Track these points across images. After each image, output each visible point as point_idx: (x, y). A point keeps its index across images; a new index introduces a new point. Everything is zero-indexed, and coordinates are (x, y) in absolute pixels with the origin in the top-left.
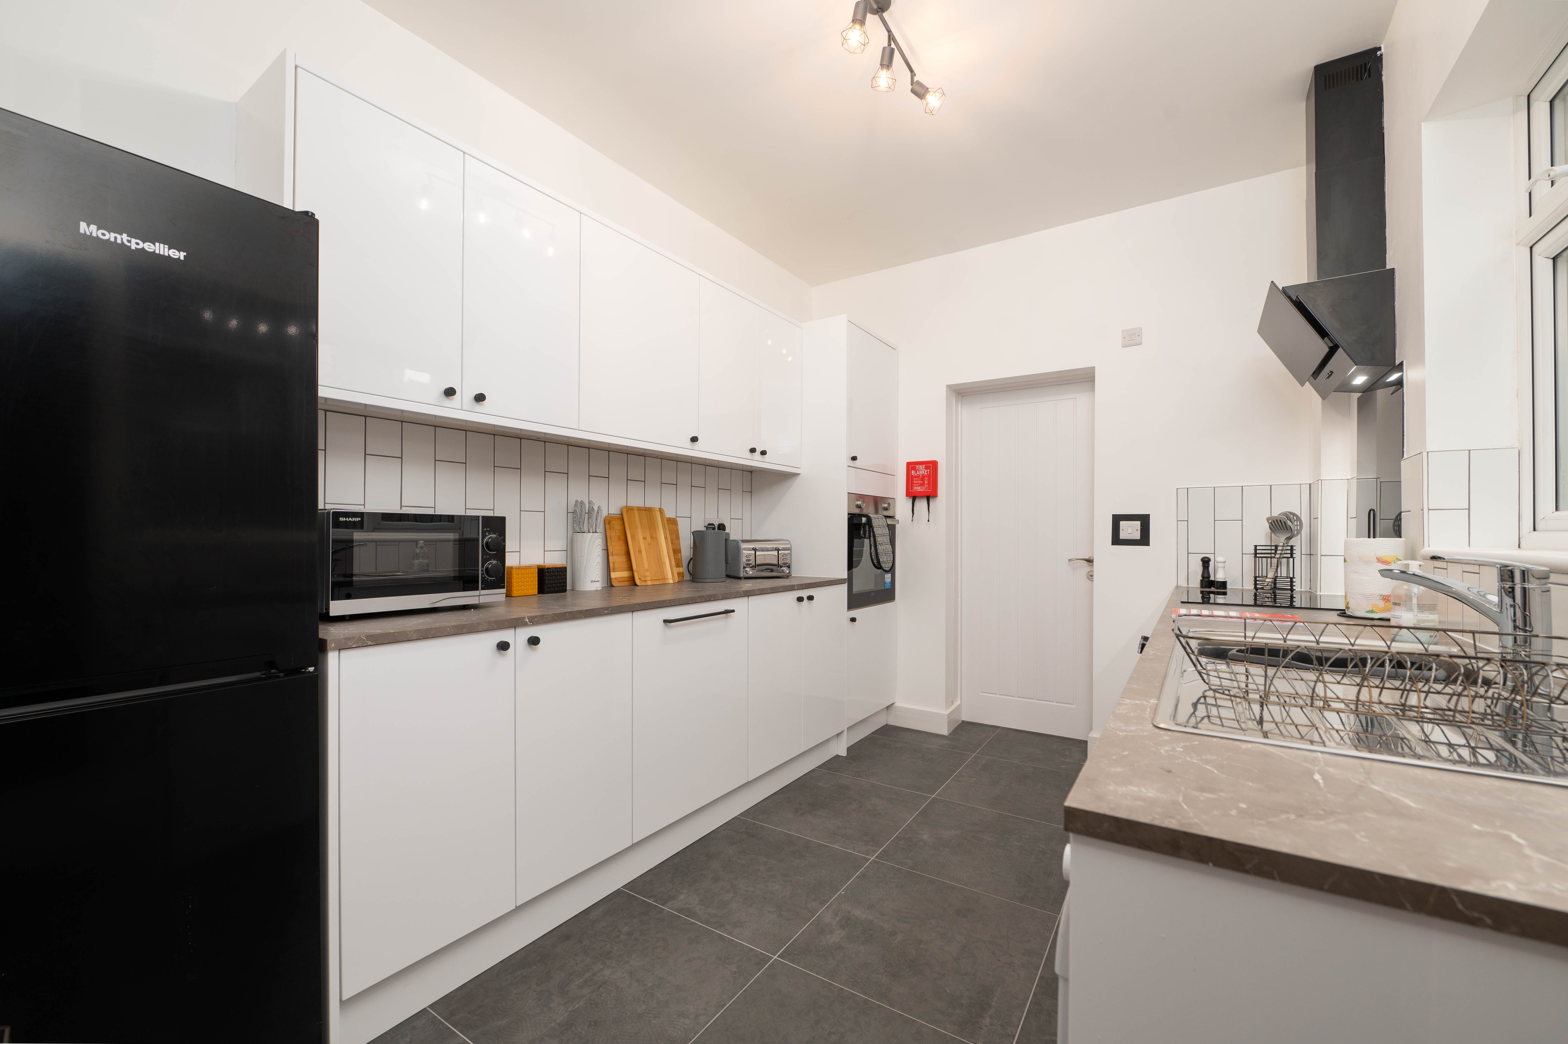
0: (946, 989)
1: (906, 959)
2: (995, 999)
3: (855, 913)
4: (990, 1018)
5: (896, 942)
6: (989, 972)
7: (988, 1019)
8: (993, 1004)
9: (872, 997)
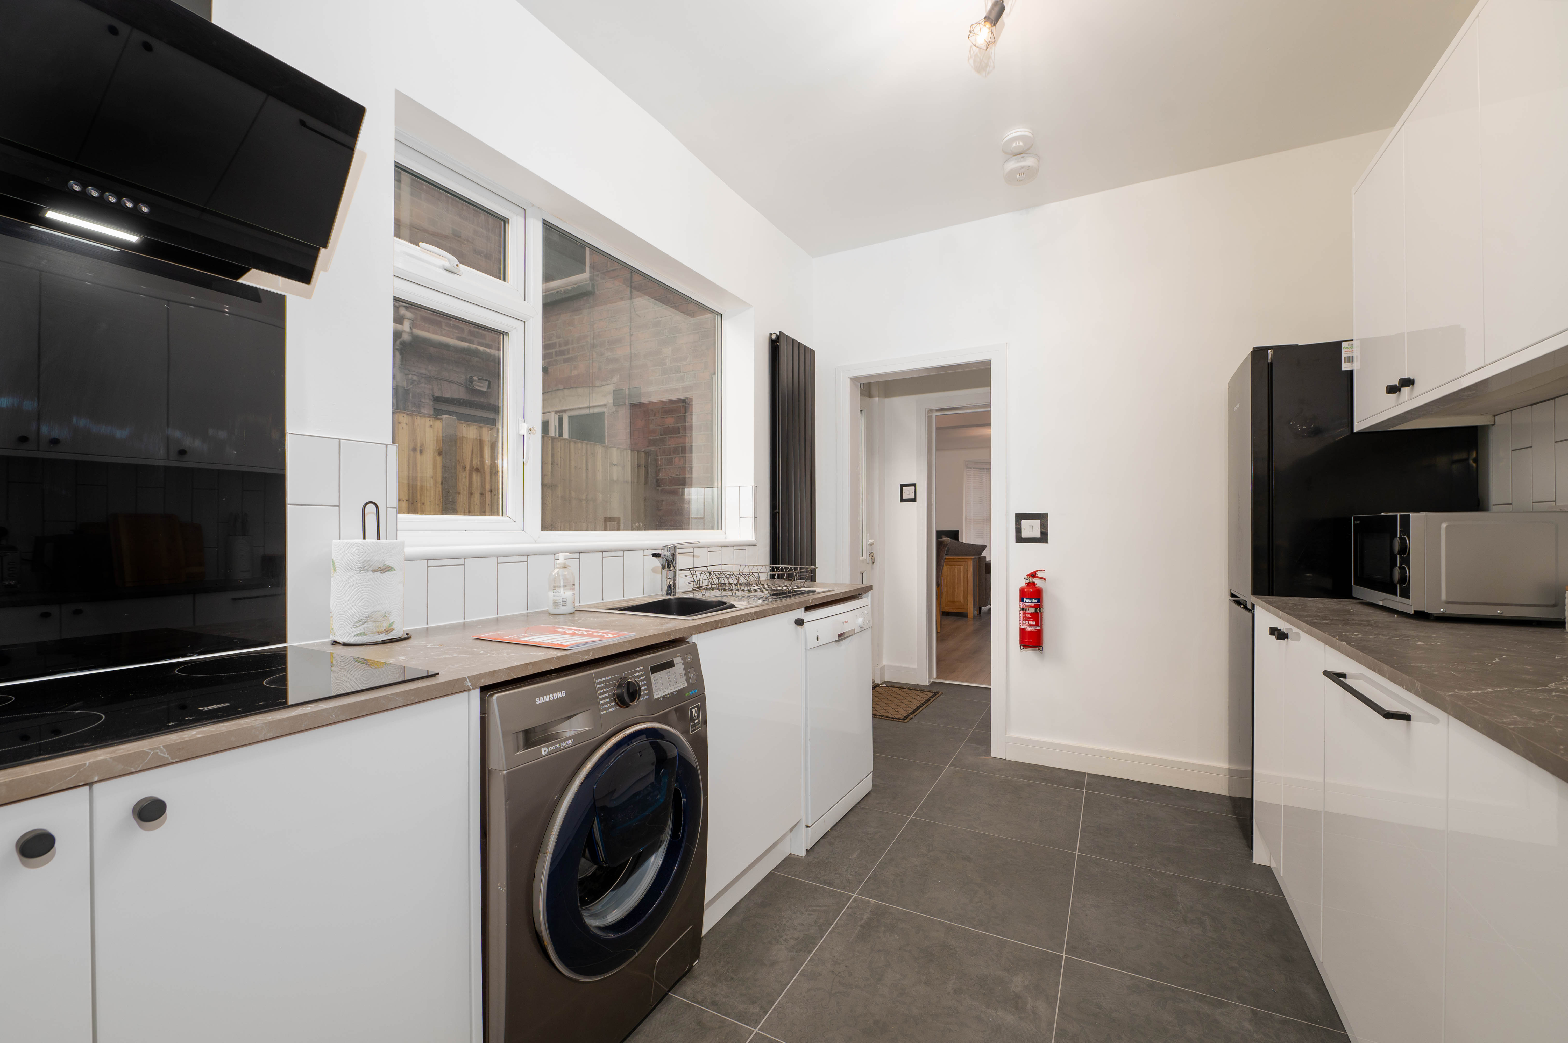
0: (898, 938)
1: (937, 963)
2: (857, 931)
3: (1012, 1017)
4: (863, 918)
5: (953, 981)
6: (858, 954)
7: (865, 917)
8: (859, 928)
9: (959, 927)
